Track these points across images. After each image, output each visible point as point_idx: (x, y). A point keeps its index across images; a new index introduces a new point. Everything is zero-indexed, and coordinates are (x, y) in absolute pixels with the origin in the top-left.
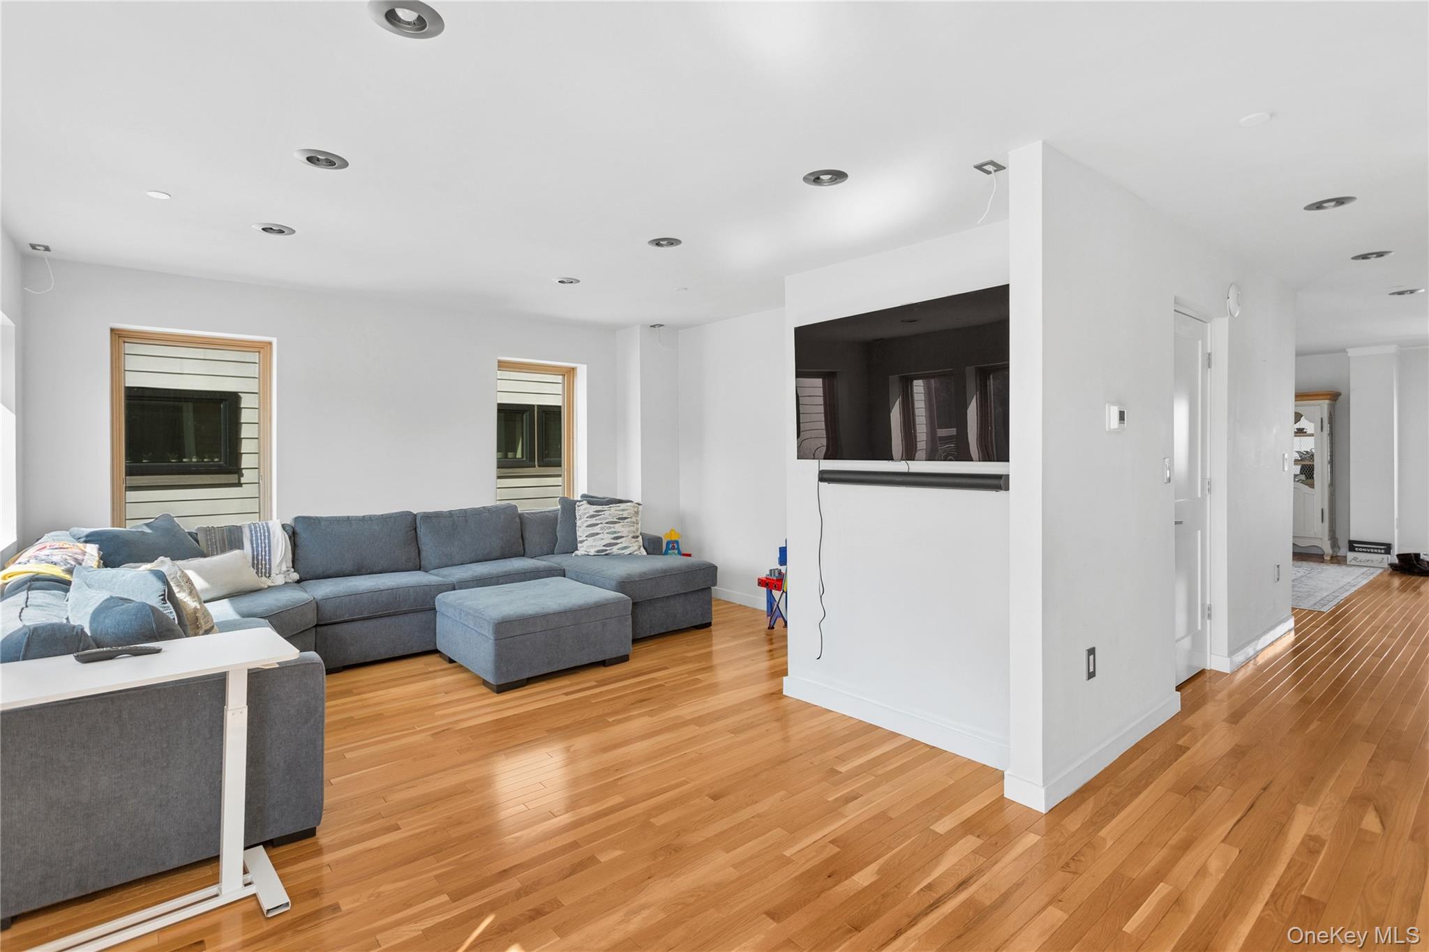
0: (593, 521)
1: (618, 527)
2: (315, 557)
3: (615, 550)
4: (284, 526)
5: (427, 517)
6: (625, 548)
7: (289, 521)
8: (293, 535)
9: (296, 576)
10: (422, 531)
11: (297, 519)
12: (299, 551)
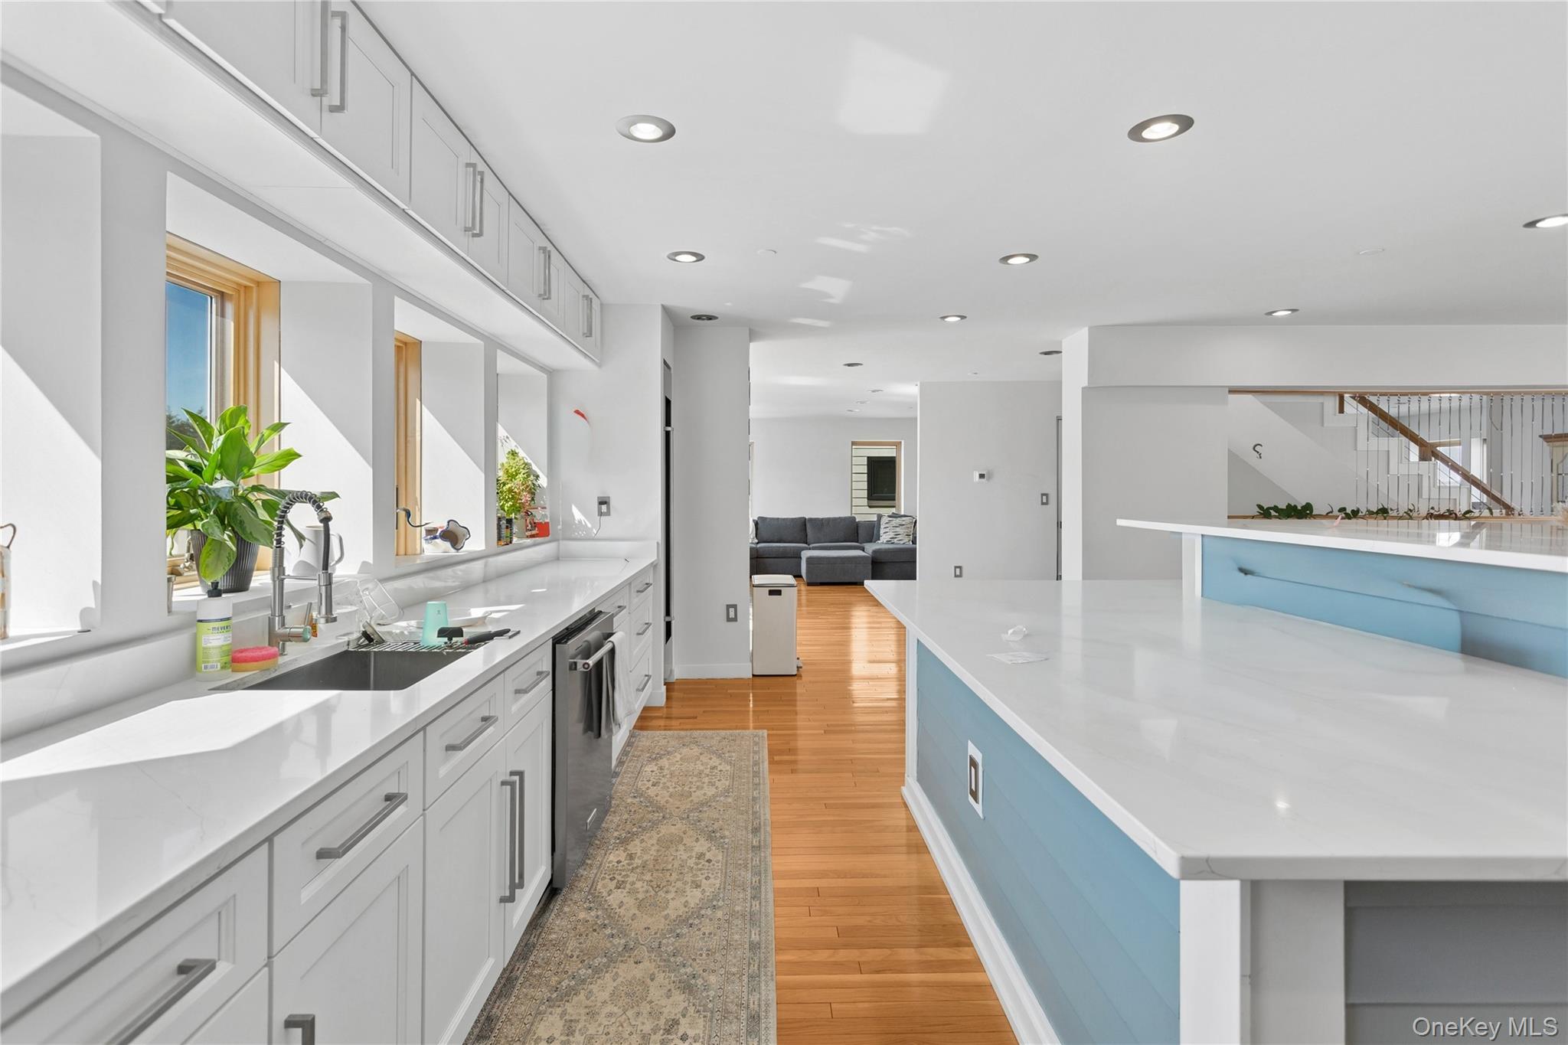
0: (887, 525)
1: (898, 529)
2: (764, 534)
3: (895, 540)
4: (754, 520)
5: (811, 520)
6: (900, 540)
7: (756, 519)
8: (756, 524)
9: (756, 541)
10: (808, 525)
11: (759, 518)
12: (759, 531)
